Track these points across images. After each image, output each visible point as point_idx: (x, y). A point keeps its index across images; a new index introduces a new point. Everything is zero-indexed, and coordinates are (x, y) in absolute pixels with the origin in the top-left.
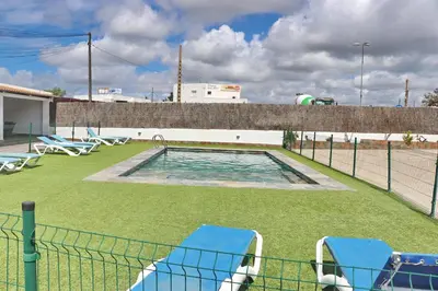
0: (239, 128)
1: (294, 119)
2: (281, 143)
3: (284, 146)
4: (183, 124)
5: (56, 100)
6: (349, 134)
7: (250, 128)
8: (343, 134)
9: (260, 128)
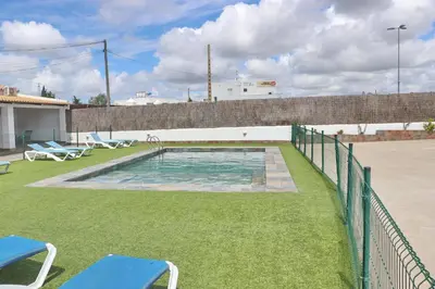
0: (246, 125)
1: (302, 112)
2: (289, 138)
3: (293, 142)
4: (190, 124)
5: (72, 107)
6: (362, 126)
7: (257, 124)
8: (356, 126)
9: (267, 124)
